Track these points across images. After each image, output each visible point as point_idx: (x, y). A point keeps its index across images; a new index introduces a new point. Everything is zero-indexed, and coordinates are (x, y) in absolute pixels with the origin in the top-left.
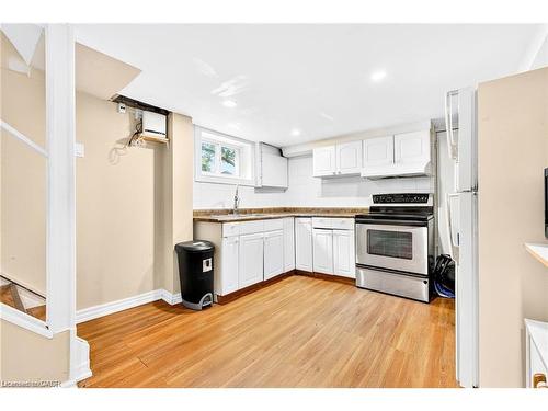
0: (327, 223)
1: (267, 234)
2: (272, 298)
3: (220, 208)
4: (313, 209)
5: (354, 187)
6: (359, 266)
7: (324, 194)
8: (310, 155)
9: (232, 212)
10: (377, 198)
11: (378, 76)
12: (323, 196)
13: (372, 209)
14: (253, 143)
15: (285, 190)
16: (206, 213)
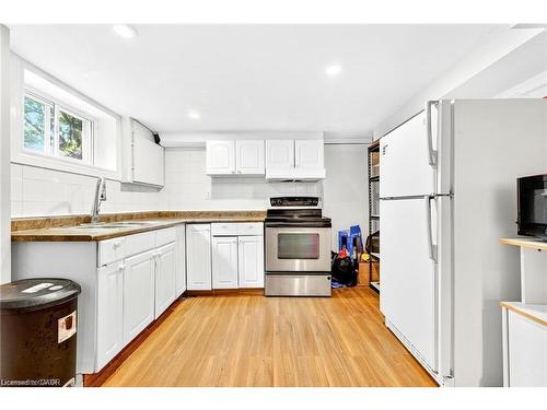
0: (232, 228)
1: (159, 251)
2: (179, 342)
3: (63, 213)
4: (201, 213)
5: (249, 189)
6: (269, 273)
7: (215, 196)
8: (203, 148)
9: (88, 220)
10: (275, 201)
11: (333, 70)
12: (213, 198)
13: (270, 212)
14: (120, 117)
15: (159, 189)
16: (34, 223)
